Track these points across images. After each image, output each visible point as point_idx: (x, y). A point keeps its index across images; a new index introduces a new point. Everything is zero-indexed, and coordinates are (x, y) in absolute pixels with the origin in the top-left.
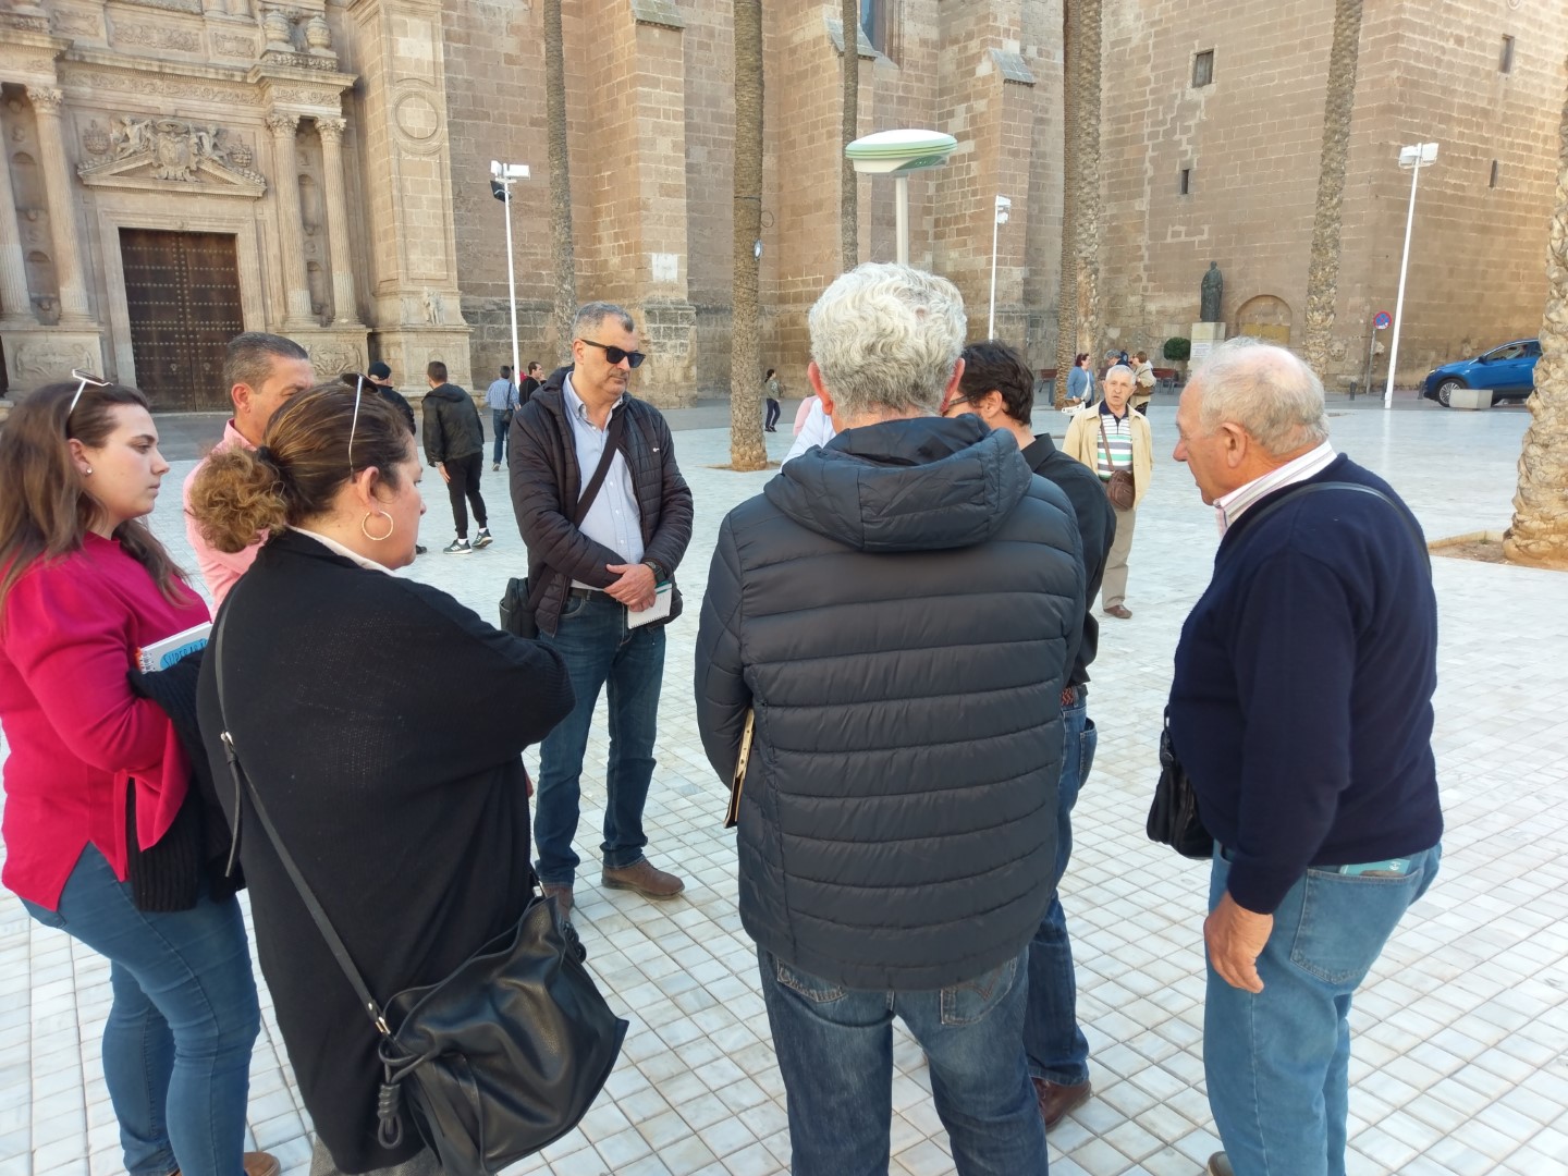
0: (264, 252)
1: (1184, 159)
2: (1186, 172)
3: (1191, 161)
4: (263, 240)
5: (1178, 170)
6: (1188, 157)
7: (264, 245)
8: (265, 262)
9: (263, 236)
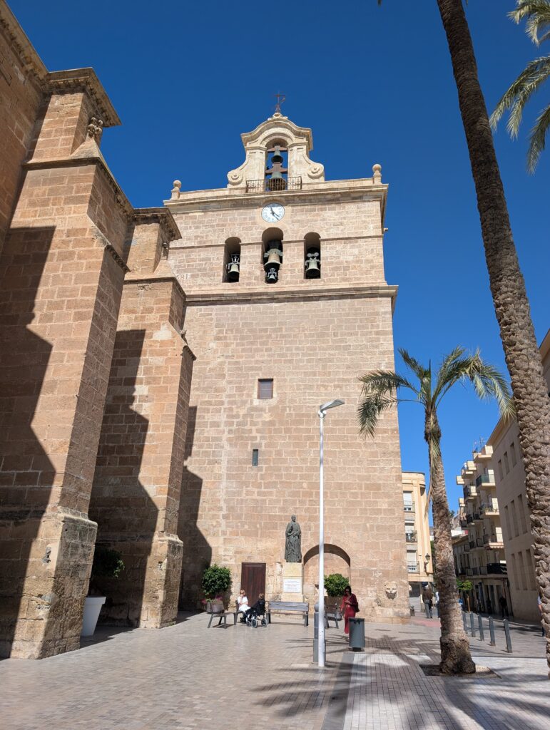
1: (254, 442)
2: (256, 451)
3: (260, 445)
5: (250, 449)
6: (258, 441)
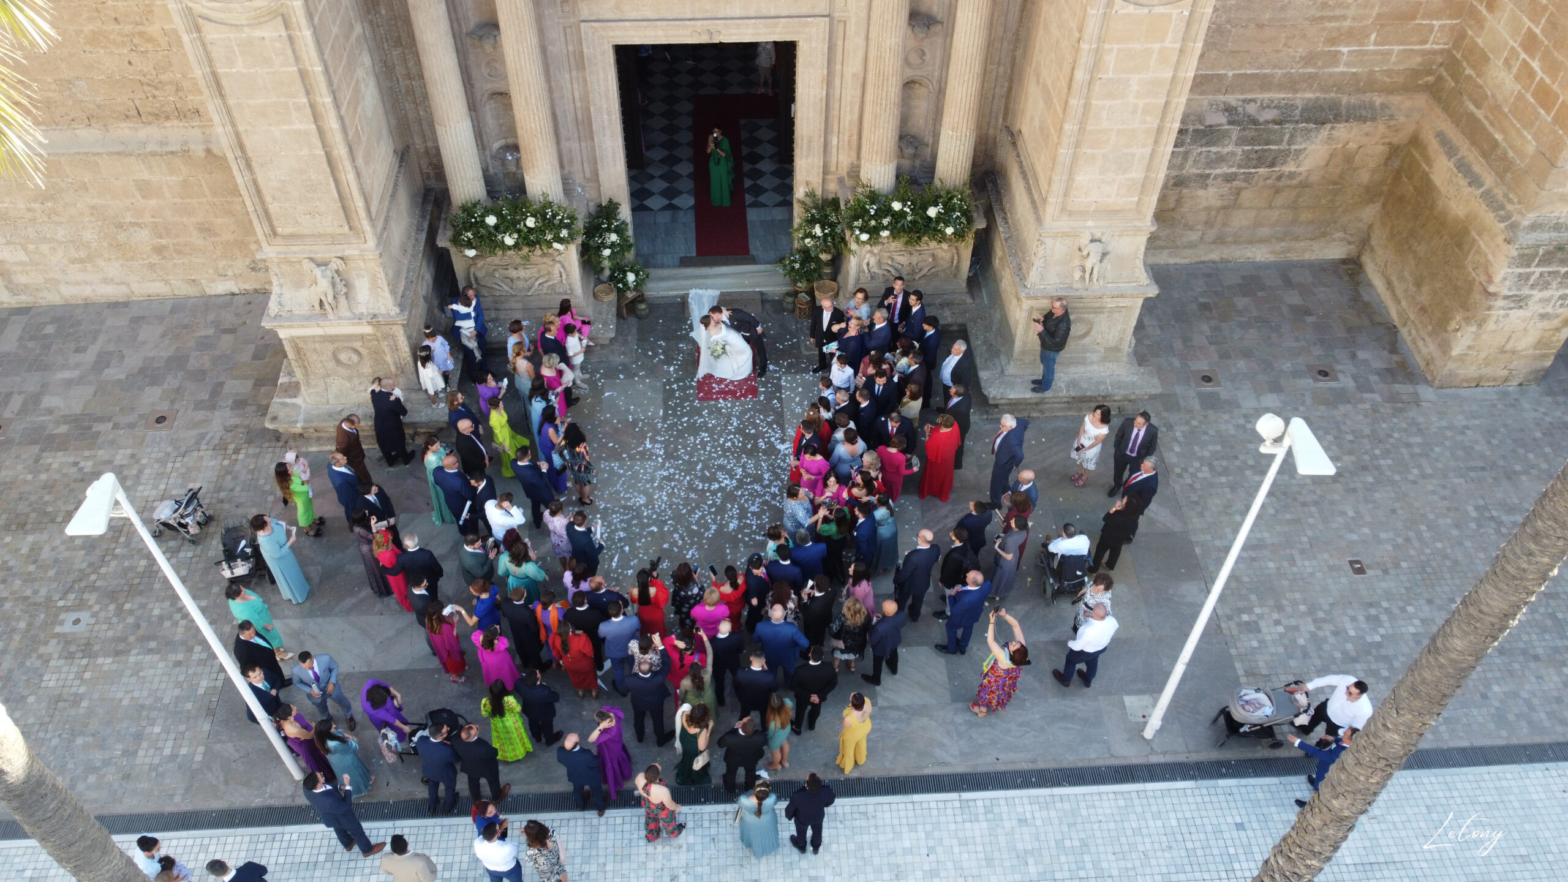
0: (838, 67)
4: (839, 49)
7: (839, 56)
8: (837, 82)
9: (840, 42)
